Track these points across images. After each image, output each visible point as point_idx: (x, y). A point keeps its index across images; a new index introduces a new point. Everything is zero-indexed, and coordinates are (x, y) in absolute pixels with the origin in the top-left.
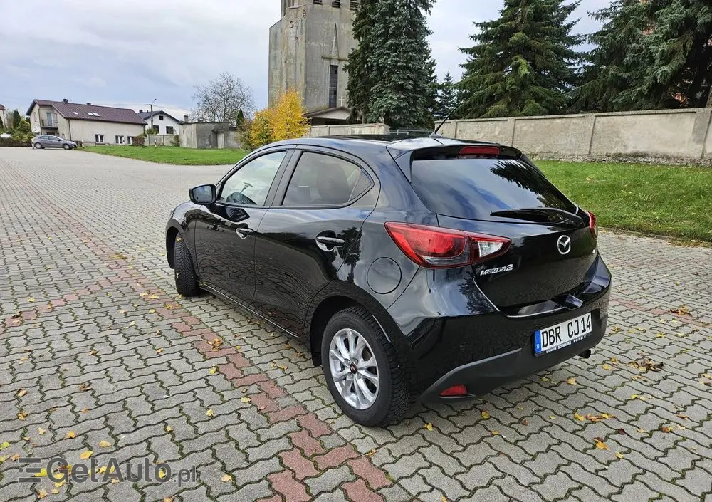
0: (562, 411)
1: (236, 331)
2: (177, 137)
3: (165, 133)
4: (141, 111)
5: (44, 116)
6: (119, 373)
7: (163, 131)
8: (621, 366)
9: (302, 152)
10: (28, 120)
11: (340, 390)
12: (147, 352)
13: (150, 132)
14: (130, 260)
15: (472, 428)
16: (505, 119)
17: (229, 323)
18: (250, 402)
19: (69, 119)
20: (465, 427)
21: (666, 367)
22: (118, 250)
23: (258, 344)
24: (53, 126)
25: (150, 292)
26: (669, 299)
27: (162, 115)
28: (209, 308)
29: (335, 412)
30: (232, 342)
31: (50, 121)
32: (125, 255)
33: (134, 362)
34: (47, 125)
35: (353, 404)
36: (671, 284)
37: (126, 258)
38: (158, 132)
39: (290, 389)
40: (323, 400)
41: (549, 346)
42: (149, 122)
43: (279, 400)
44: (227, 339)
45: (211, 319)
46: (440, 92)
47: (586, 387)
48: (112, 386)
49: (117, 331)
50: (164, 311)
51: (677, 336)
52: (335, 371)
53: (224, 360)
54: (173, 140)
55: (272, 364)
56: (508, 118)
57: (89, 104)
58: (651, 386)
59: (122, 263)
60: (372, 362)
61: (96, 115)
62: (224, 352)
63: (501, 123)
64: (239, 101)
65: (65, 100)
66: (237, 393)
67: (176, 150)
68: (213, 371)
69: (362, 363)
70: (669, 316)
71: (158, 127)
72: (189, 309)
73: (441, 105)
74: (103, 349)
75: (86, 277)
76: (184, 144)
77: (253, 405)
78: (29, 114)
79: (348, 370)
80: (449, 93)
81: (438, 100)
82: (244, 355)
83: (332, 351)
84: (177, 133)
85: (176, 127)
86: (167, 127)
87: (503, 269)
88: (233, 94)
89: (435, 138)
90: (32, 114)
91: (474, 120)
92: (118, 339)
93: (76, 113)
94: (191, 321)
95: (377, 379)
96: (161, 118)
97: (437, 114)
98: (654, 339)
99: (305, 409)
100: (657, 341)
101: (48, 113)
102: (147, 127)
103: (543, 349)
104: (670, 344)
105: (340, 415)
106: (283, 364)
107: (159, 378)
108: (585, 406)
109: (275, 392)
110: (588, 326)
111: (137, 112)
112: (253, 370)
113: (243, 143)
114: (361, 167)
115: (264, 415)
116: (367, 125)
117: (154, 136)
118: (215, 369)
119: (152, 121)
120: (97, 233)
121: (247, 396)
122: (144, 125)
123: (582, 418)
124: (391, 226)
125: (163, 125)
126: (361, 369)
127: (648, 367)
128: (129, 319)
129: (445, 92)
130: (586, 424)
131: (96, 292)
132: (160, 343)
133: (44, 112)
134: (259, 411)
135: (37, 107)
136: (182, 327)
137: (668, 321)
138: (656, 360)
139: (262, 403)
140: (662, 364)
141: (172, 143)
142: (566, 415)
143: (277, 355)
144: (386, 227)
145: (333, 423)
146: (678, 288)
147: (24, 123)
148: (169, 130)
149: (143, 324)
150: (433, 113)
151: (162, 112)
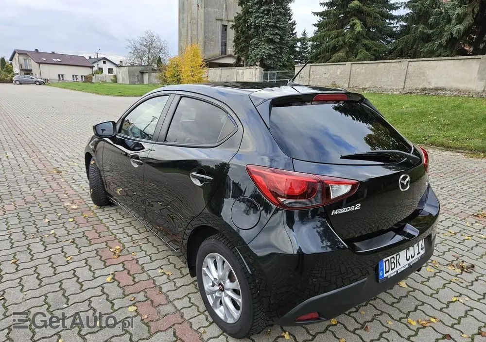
0: (397, 315)
1: (135, 237)
2: (115, 76)
3: (107, 73)
4: (90, 57)
5: (22, 62)
6: (31, 282)
7: (106, 72)
8: (441, 267)
9: (181, 97)
10: (11, 64)
11: (211, 302)
12: (59, 260)
13: (96, 72)
14: (63, 174)
15: (322, 335)
16: (345, 63)
17: (131, 231)
18: (136, 311)
19: (39, 63)
20: (317, 334)
21: (476, 269)
22: (56, 165)
23: (151, 250)
24: (29, 69)
25: (73, 203)
26: (470, 204)
27: (105, 60)
28: (117, 216)
29: (207, 319)
30: (130, 249)
31: (26, 65)
32: (61, 169)
33: (45, 270)
34: (24, 67)
35: (221, 316)
36: (470, 190)
37: (60, 172)
38: (102, 72)
39: (172, 296)
40: (198, 307)
41: (390, 272)
42: (95, 65)
43: (161, 308)
44: (127, 245)
45: (117, 227)
46: (299, 44)
47: (414, 290)
48: (22, 295)
49: (38, 240)
50: (81, 220)
51: (481, 238)
52: (207, 286)
53: (120, 267)
54: (113, 78)
55: (160, 271)
56: (347, 63)
57: (53, 53)
58: (467, 287)
59: (57, 176)
60: (236, 285)
61: (59, 60)
62: (122, 259)
63: (341, 66)
64: (159, 50)
65: (36, 50)
66: (127, 301)
67: (114, 85)
68: (109, 279)
69: (228, 284)
70: (472, 220)
71: (102, 69)
72: (101, 218)
73: (300, 53)
74: (23, 257)
75: (25, 189)
76: (120, 81)
77: (138, 314)
78: (11, 59)
79: (217, 288)
80: (305, 45)
81: (297, 49)
82: (137, 262)
83: (204, 269)
84: (115, 73)
85: (115, 69)
86: (109, 69)
87: (352, 208)
88: (154, 45)
89: (292, 86)
90: (14, 60)
91: (323, 64)
92: (37, 247)
93: (44, 59)
94: (100, 228)
95: (240, 300)
96: (104, 63)
97: (296, 59)
98: (464, 241)
99: (182, 317)
100: (466, 243)
101: (25, 60)
102: (94, 69)
103: (385, 275)
104: (477, 245)
105: (211, 324)
106: (168, 269)
107: (63, 286)
108: (416, 309)
109: (159, 299)
110: (422, 249)
111: (88, 58)
112: (144, 277)
113: (161, 80)
114: (227, 113)
115: (147, 324)
116: (248, 67)
117: (100, 76)
118: (111, 276)
119: (98, 65)
120: (43, 151)
121: (134, 305)
122: (92, 67)
123: (414, 323)
124: (252, 168)
125: (106, 67)
126: (228, 289)
127: (462, 269)
128: (51, 227)
129: (302, 44)
130: (418, 329)
131: (30, 202)
132: (72, 250)
133: (22, 58)
134: (142, 320)
135: (17, 55)
136: (92, 235)
137: (472, 224)
138: (468, 262)
139: (146, 311)
140: (473, 266)
141: (112, 80)
142: (401, 319)
143: (165, 262)
144: (248, 169)
145: (205, 332)
146: (476, 194)
147: (8, 66)
148: (110, 71)
149: (61, 232)
150: (294, 59)
151: (105, 58)
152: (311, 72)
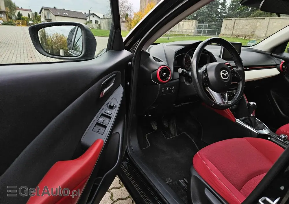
2: (100, 25)
4: (85, 13)
5: (46, 14)
7: (94, 22)
10: (40, 16)
13: (88, 22)
16: (264, 18)
19: (56, 16)
24: (50, 19)
27: (94, 15)
31: (48, 16)
34: (47, 18)
38: (92, 23)
42: (88, 18)
46: (220, 7)
56: (266, 18)
57: (64, 9)
61: (67, 14)
63: (261, 20)
64: (127, 9)
65: (54, 7)
67: (99, 30)
71: (92, 20)
73: (220, 13)
76: (102, 28)
78: (40, 13)
80: (224, 7)
81: (219, 10)
84: (99, 23)
85: (99, 20)
86: (96, 21)
88: (124, 5)
90: (42, 13)
93: (59, 13)
96: (93, 17)
97: (217, 17)
101: (48, 13)
102: (87, 20)
111: (84, 14)
113: (128, 28)
116: (187, 20)
117: (91, 24)
119: (89, 18)
122: (86, 19)
125: (94, 19)
129: (222, 6)
133: (46, 12)
135: (43, 10)
141: (97, 27)
147: (38, 17)
148: (97, 22)
150: (216, 17)
151: (94, 14)
152: (235, 24)
